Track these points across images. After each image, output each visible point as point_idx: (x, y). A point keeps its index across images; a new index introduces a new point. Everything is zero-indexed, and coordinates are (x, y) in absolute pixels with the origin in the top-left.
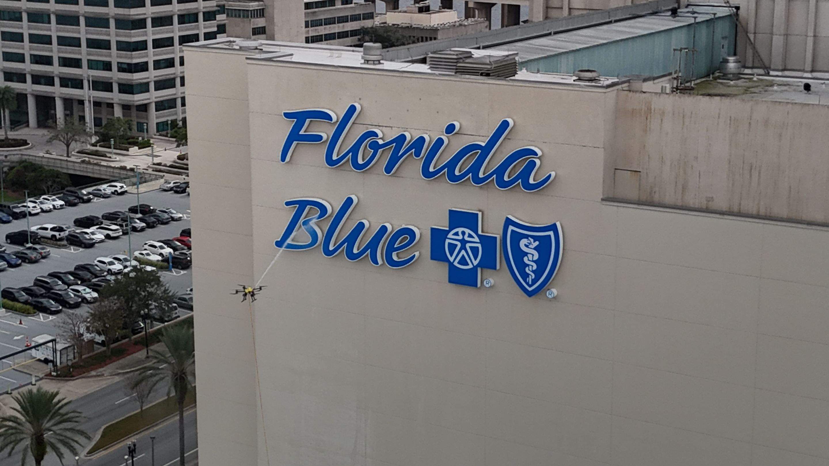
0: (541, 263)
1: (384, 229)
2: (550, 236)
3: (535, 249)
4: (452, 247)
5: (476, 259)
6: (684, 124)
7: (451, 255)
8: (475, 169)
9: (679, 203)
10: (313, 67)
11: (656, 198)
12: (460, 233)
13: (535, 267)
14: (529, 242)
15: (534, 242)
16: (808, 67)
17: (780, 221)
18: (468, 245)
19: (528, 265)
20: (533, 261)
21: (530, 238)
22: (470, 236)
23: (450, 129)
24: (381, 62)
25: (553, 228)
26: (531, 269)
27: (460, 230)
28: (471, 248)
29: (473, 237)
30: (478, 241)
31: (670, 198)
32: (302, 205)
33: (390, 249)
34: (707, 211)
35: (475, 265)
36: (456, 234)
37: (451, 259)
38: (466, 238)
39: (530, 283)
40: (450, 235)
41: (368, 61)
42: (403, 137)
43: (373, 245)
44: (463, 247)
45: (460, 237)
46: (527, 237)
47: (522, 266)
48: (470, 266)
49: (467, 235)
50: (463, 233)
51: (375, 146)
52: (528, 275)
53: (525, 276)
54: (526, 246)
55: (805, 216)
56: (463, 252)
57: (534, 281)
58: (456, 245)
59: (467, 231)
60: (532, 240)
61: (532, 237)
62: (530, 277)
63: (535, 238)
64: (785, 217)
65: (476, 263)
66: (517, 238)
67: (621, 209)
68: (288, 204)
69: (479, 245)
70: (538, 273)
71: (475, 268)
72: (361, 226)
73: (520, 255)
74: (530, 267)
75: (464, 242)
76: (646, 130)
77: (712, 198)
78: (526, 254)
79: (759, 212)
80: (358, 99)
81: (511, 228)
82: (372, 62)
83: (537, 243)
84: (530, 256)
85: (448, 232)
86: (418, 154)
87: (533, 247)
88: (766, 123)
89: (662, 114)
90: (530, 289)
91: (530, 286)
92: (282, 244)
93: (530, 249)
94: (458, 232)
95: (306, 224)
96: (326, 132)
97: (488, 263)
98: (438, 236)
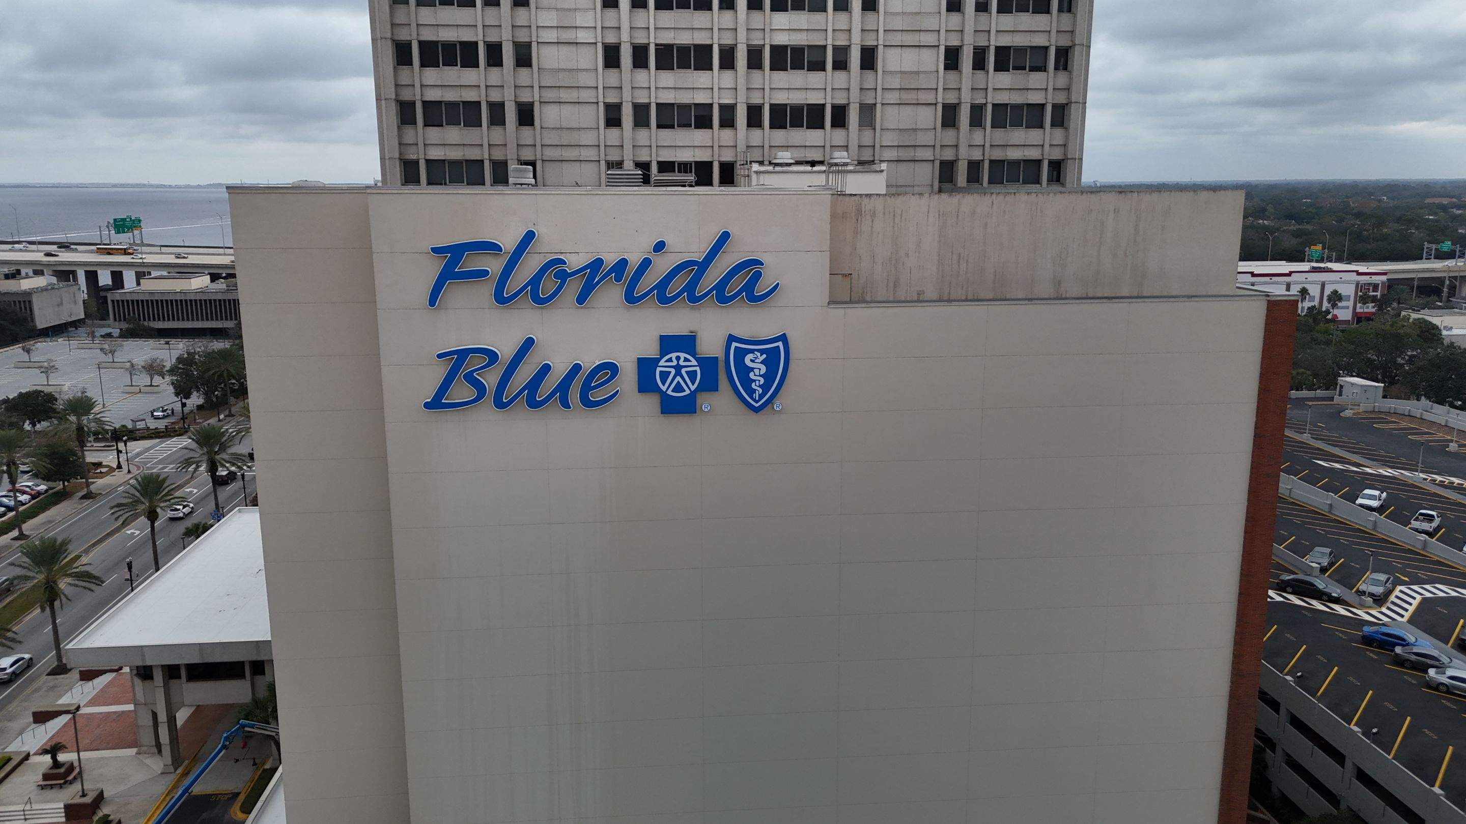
0: (769, 377)
1: (577, 368)
2: (778, 347)
3: (762, 363)
4: (664, 376)
5: (693, 383)
6: (894, 222)
7: (664, 384)
8: (690, 288)
9: (891, 297)
11: (869, 295)
12: (674, 359)
13: (762, 382)
14: (755, 356)
15: (761, 355)
17: (994, 300)
18: (683, 371)
19: (755, 381)
20: (760, 376)
21: (756, 352)
22: (686, 360)
23: (660, 247)
25: (783, 338)
26: (757, 384)
27: (673, 355)
28: (687, 372)
29: (690, 361)
30: (696, 363)
31: (882, 293)
32: (463, 354)
33: (586, 388)
36: (670, 360)
37: (664, 388)
38: (682, 363)
39: (757, 399)
40: (662, 363)
42: (599, 262)
43: (564, 388)
44: (678, 373)
45: (675, 363)
46: (752, 351)
47: (747, 383)
48: (687, 392)
49: (682, 359)
50: (678, 358)
51: (563, 276)
52: (755, 391)
53: (751, 392)
54: (752, 361)
55: (1010, 294)
56: (678, 378)
57: (761, 397)
58: (670, 372)
59: (683, 355)
60: (759, 354)
61: (758, 350)
62: (757, 392)
63: (762, 352)
64: (992, 296)
65: (693, 388)
66: (741, 354)
68: (439, 356)
69: (698, 369)
70: (765, 388)
71: (693, 394)
72: (546, 369)
73: (744, 371)
74: (757, 382)
75: (678, 368)
76: (857, 232)
78: (752, 369)
79: (967, 295)
81: (734, 344)
83: (764, 356)
84: (757, 371)
85: (659, 360)
86: (618, 279)
87: (759, 361)
89: (873, 214)
90: (757, 405)
91: (757, 402)
92: (436, 404)
93: (756, 364)
94: (671, 358)
95: (470, 379)
96: (494, 266)
97: (709, 384)
98: (646, 366)
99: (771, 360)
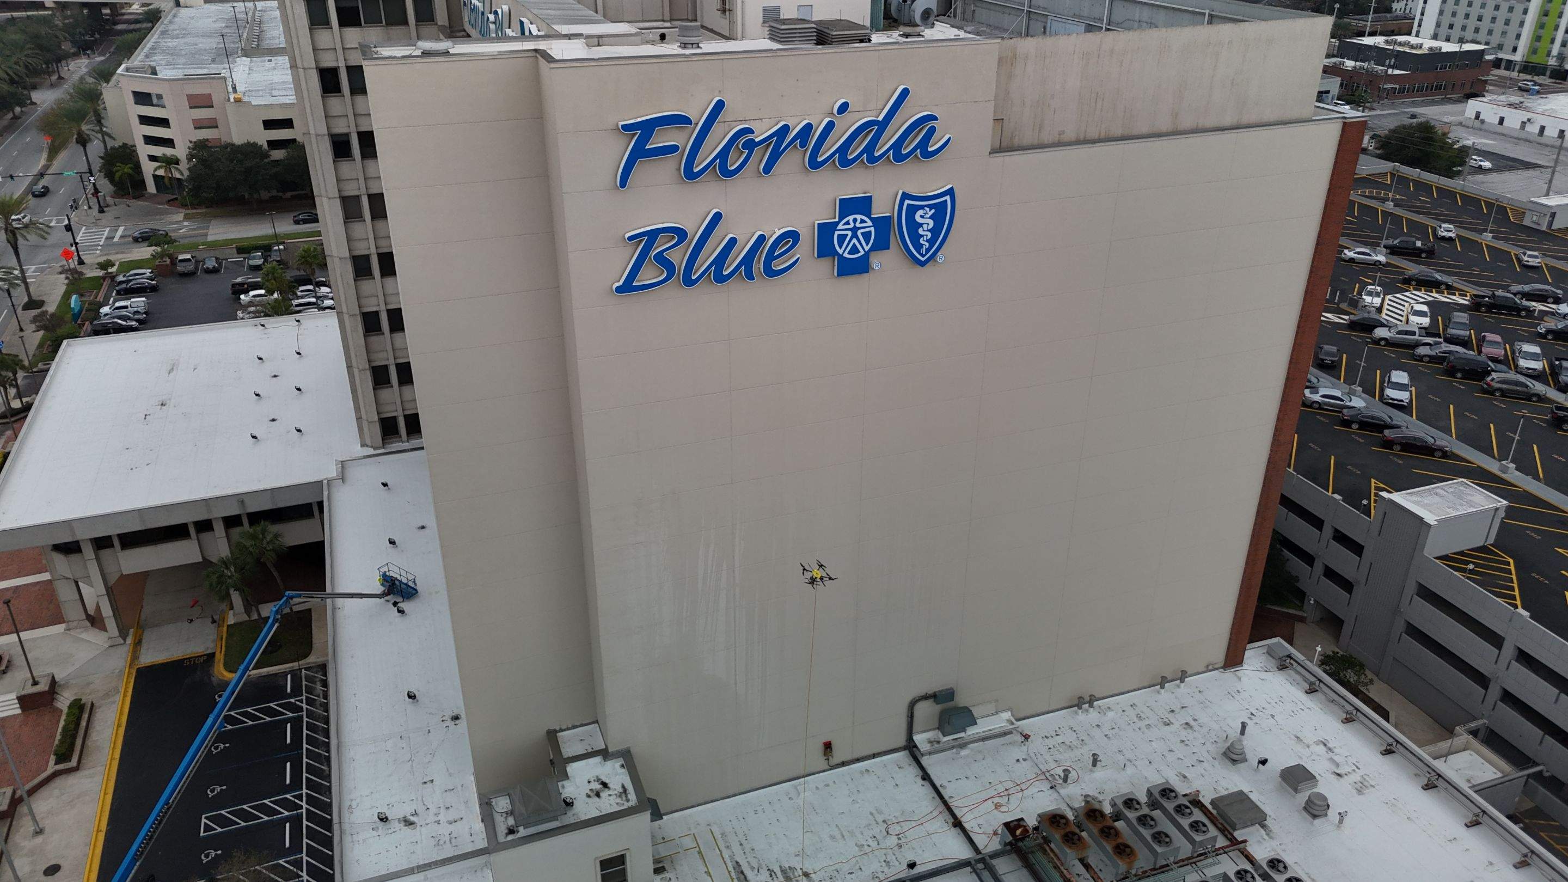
0: (935, 232)
1: (762, 239)
2: (946, 201)
3: (930, 218)
4: (842, 238)
5: (867, 244)
7: (840, 247)
8: (870, 149)
9: (1036, 142)
10: (655, 60)
11: (1016, 141)
12: (851, 222)
13: (929, 235)
14: (925, 212)
15: (930, 210)
17: (1130, 139)
18: (859, 233)
19: (922, 236)
20: (928, 230)
21: (925, 208)
22: (863, 221)
23: (844, 108)
24: (700, 45)
25: (950, 192)
26: (925, 239)
27: (851, 218)
28: (862, 233)
29: (866, 222)
30: (871, 224)
31: (1028, 139)
32: (653, 235)
34: (1059, 144)
35: (867, 250)
36: (848, 223)
37: (840, 251)
38: (858, 225)
39: (924, 253)
40: (840, 226)
41: (685, 44)
42: (785, 129)
43: (748, 261)
44: (855, 235)
45: (852, 225)
46: (922, 207)
47: (916, 238)
48: (862, 253)
49: (859, 221)
50: (855, 220)
51: (751, 146)
52: (922, 245)
53: (918, 247)
54: (922, 217)
55: (1135, 132)
56: (854, 240)
57: (928, 250)
59: (859, 217)
60: (928, 209)
61: (927, 206)
62: (924, 246)
63: (930, 207)
64: (1119, 135)
65: (867, 248)
66: (912, 210)
67: (1007, 159)
69: (872, 229)
70: (932, 242)
71: (867, 254)
72: (733, 241)
73: (914, 226)
74: (925, 237)
75: (854, 230)
76: (1012, 77)
77: (1064, 130)
78: (921, 225)
79: (1100, 134)
81: (907, 202)
82: (690, 46)
83: (933, 211)
84: (925, 227)
85: (837, 223)
86: (803, 145)
87: (927, 216)
90: (923, 259)
91: (923, 256)
92: (627, 287)
93: (925, 219)
94: (848, 221)
95: (660, 258)
96: (684, 140)
97: (881, 244)
98: (826, 230)
99: (940, 213)
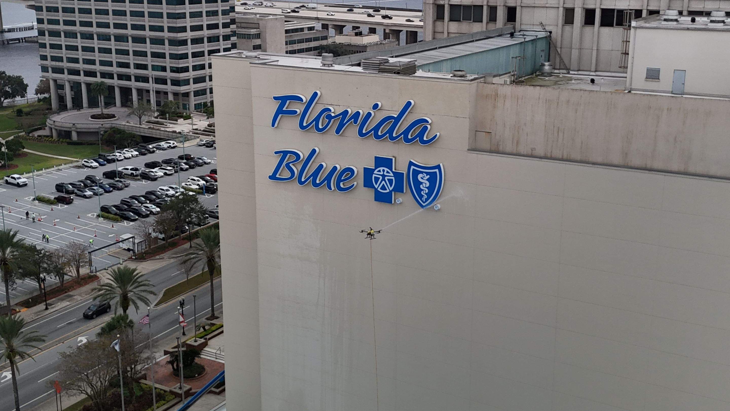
0: (431, 189)
1: (335, 168)
2: (436, 172)
3: (427, 180)
4: (377, 179)
5: (391, 186)
6: (517, 103)
7: (376, 184)
8: (391, 131)
9: (515, 152)
10: (291, 68)
11: (501, 148)
12: (381, 171)
13: (427, 191)
14: (424, 176)
15: (427, 176)
16: (593, 69)
18: (386, 178)
19: (423, 190)
20: (426, 187)
21: (424, 173)
22: (388, 172)
23: (375, 106)
24: (333, 65)
25: (438, 167)
26: (424, 192)
27: (381, 169)
28: (388, 179)
30: (393, 175)
31: (509, 148)
32: (285, 153)
33: (339, 180)
34: (532, 156)
35: (391, 190)
36: (379, 171)
37: (376, 187)
38: (385, 173)
39: (424, 201)
40: (375, 172)
41: (325, 65)
42: (346, 112)
43: (328, 178)
44: (383, 179)
45: (382, 173)
46: (422, 172)
47: (419, 190)
48: (388, 191)
49: (386, 172)
50: (384, 171)
51: (330, 117)
52: (423, 196)
53: (421, 196)
54: (422, 178)
55: (591, 160)
56: (383, 182)
57: (427, 200)
58: (379, 178)
59: (386, 169)
60: (425, 175)
61: (425, 173)
62: (424, 197)
64: (578, 159)
65: (391, 189)
66: (416, 173)
67: (480, 156)
68: (276, 153)
69: (393, 178)
70: (429, 195)
71: (391, 192)
72: (321, 166)
73: (418, 184)
74: (424, 191)
75: (384, 176)
76: (495, 107)
77: (535, 148)
78: (422, 183)
79: (563, 156)
80: (319, 88)
81: (412, 167)
82: (327, 65)
83: (428, 176)
84: (424, 185)
85: (374, 170)
86: (356, 122)
87: (426, 179)
88: (568, 102)
89: (505, 97)
91: (424, 203)
92: (273, 177)
93: (424, 180)
95: (288, 166)
96: (299, 109)
97: (399, 189)
98: (368, 172)
99: (432, 179)
